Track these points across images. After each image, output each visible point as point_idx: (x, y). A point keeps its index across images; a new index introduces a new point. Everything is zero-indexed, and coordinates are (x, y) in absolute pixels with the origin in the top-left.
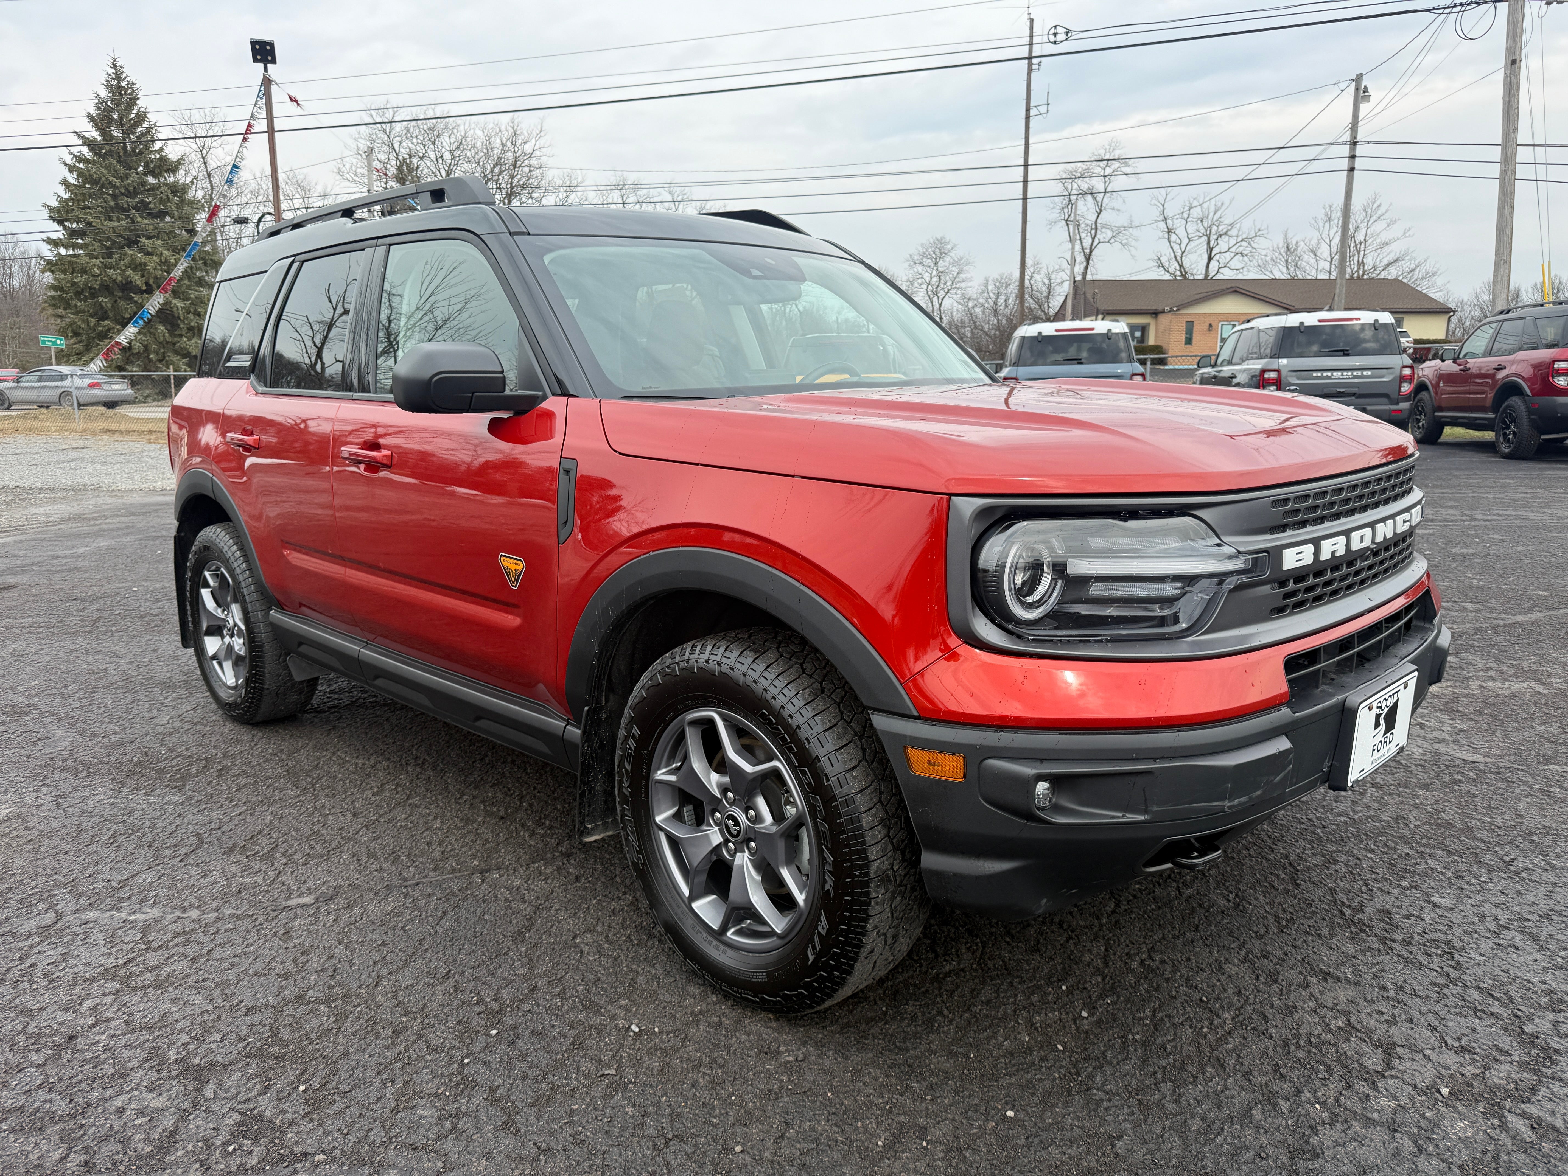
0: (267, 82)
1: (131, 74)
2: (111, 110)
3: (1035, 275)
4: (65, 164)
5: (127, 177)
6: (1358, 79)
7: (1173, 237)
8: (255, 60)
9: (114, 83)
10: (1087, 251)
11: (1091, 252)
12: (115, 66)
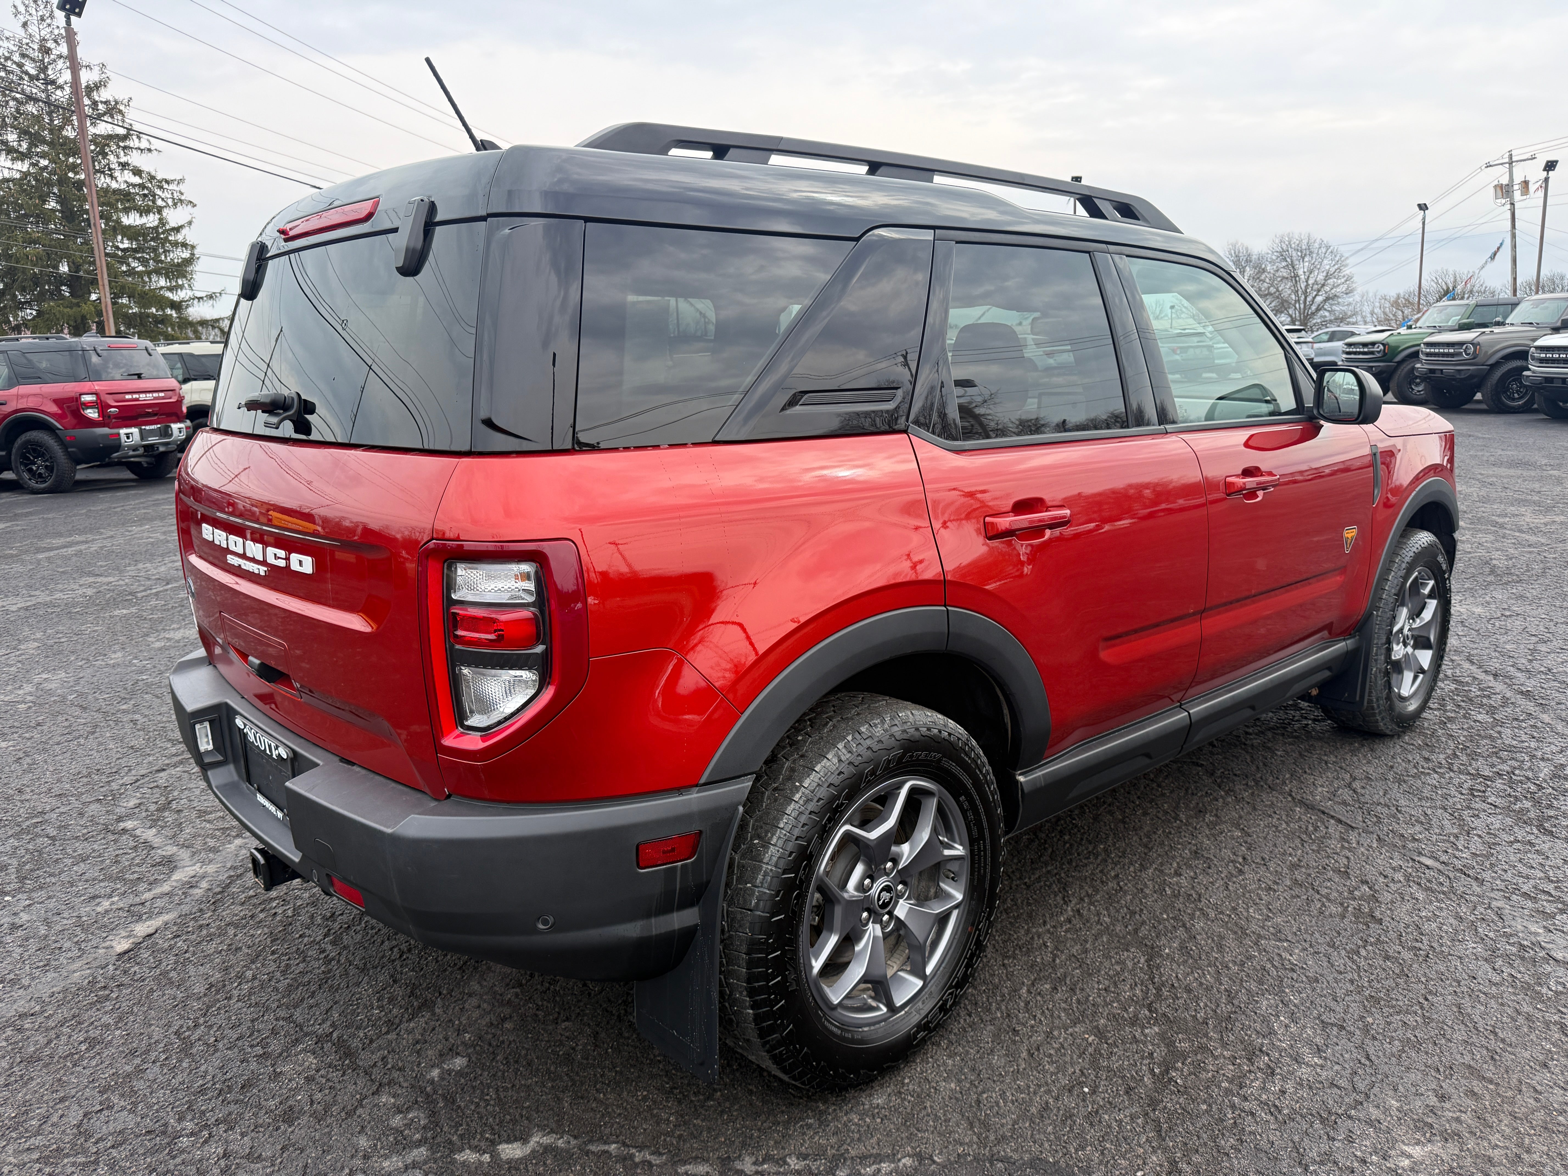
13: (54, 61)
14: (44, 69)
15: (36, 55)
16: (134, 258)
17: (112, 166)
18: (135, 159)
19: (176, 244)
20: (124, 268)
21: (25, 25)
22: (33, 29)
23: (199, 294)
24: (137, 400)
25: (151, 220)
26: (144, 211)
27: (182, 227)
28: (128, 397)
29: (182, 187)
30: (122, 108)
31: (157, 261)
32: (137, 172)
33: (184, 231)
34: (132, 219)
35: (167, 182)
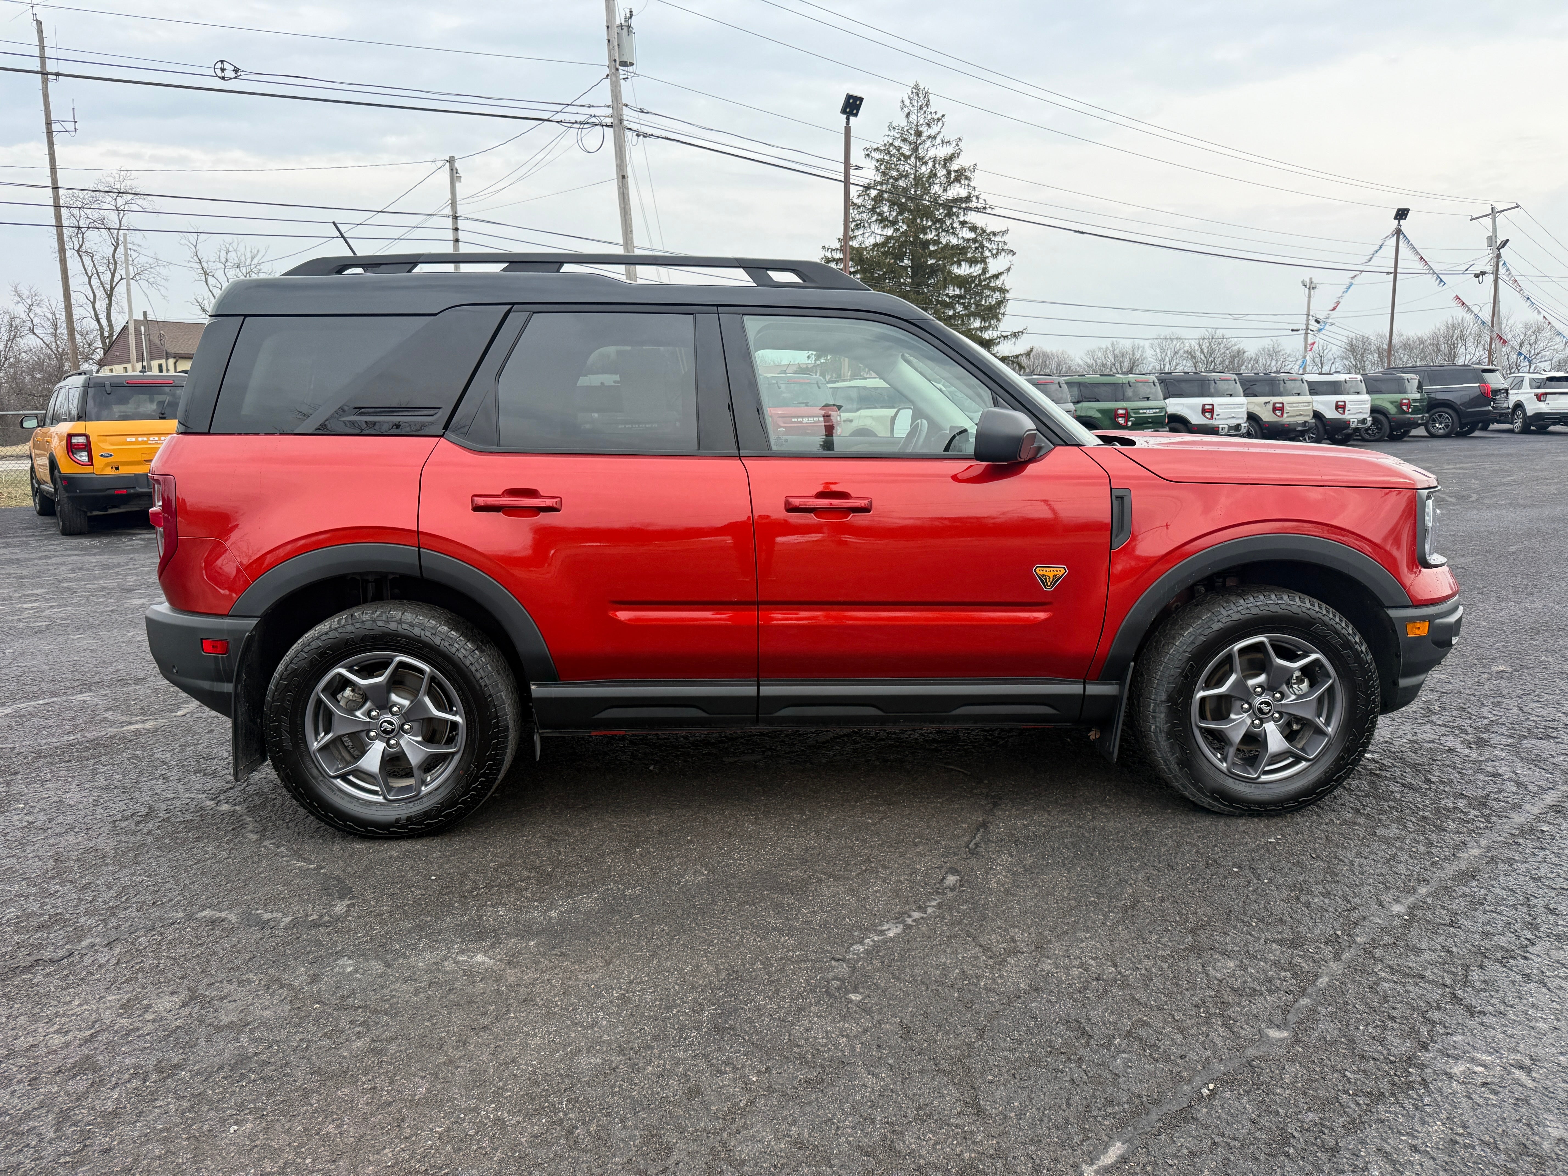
3: (35, 308)
6: (451, 161)
7: (211, 280)
10: (108, 287)
11: (112, 289)
13: (924, 141)
14: (916, 149)
15: (912, 138)
16: (959, 304)
17: (955, 225)
18: (972, 218)
19: (994, 289)
20: (951, 313)
21: (908, 115)
22: (913, 117)
23: (1004, 334)
24: (801, 422)
25: (976, 270)
26: (973, 262)
27: (1001, 274)
28: (794, 420)
29: (1006, 238)
30: (968, 173)
31: (977, 304)
32: (973, 229)
33: (1002, 278)
34: (964, 270)
35: (994, 234)
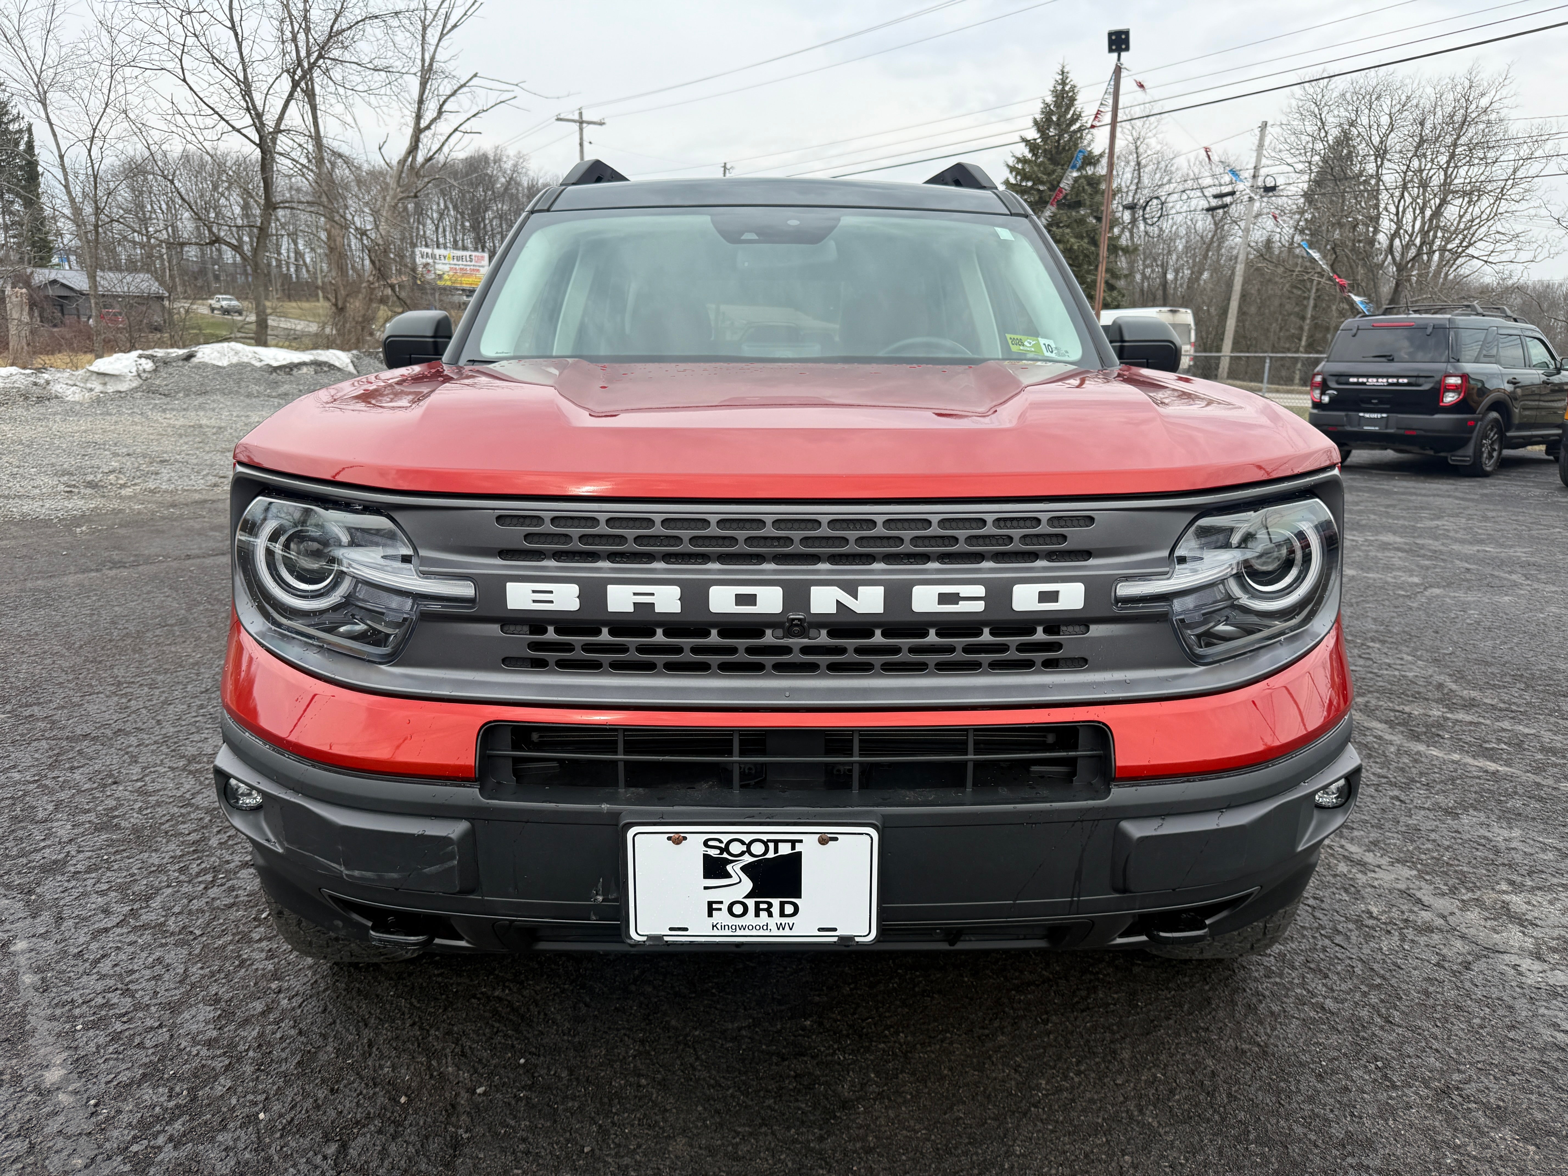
0: (1118, 70)
1: (1074, 78)
2: (1051, 113)
4: (1008, 166)
5: (1054, 171)
8: (1111, 50)
9: (1059, 88)
12: (1063, 72)
